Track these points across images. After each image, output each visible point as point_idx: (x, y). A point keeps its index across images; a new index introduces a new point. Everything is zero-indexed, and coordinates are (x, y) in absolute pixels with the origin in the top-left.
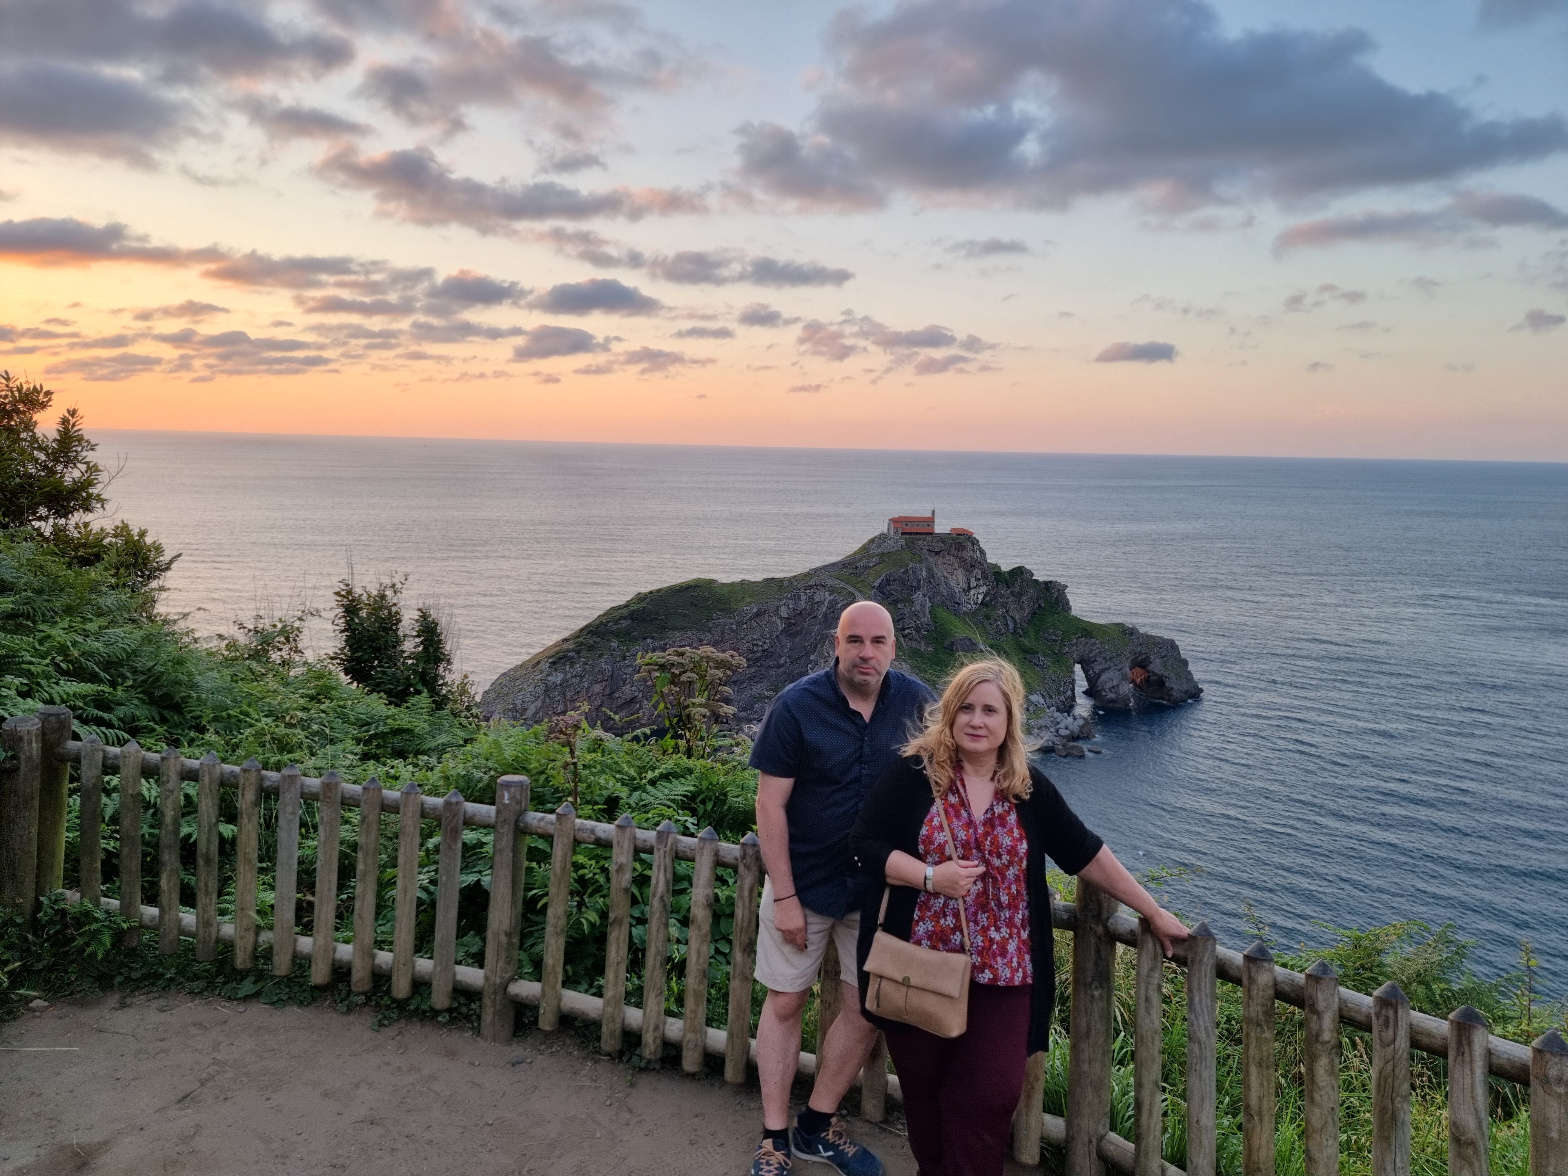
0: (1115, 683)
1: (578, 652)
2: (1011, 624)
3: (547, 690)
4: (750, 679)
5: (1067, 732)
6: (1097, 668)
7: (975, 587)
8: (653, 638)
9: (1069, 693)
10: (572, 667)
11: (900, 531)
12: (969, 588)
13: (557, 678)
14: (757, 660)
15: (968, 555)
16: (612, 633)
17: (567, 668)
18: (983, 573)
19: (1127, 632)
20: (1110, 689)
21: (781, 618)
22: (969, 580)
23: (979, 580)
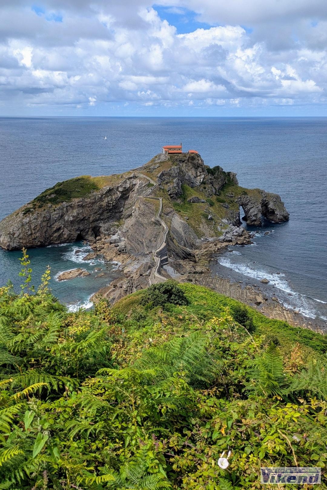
0: (256, 213)
1: (35, 209)
2: (214, 191)
3: (23, 225)
4: (108, 218)
5: (237, 234)
6: (249, 207)
7: (199, 176)
8: (66, 202)
9: (238, 218)
10: (32, 215)
11: (167, 152)
12: (197, 176)
13: (27, 220)
14: (110, 210)
15: (195, 162)
16: (49, 200)
17: (31, 215)
18: (202, 169)
19: (260, 192)
20: (254, 215)
21: (119, 192)
22: (197, 173)
23: (201, 172)
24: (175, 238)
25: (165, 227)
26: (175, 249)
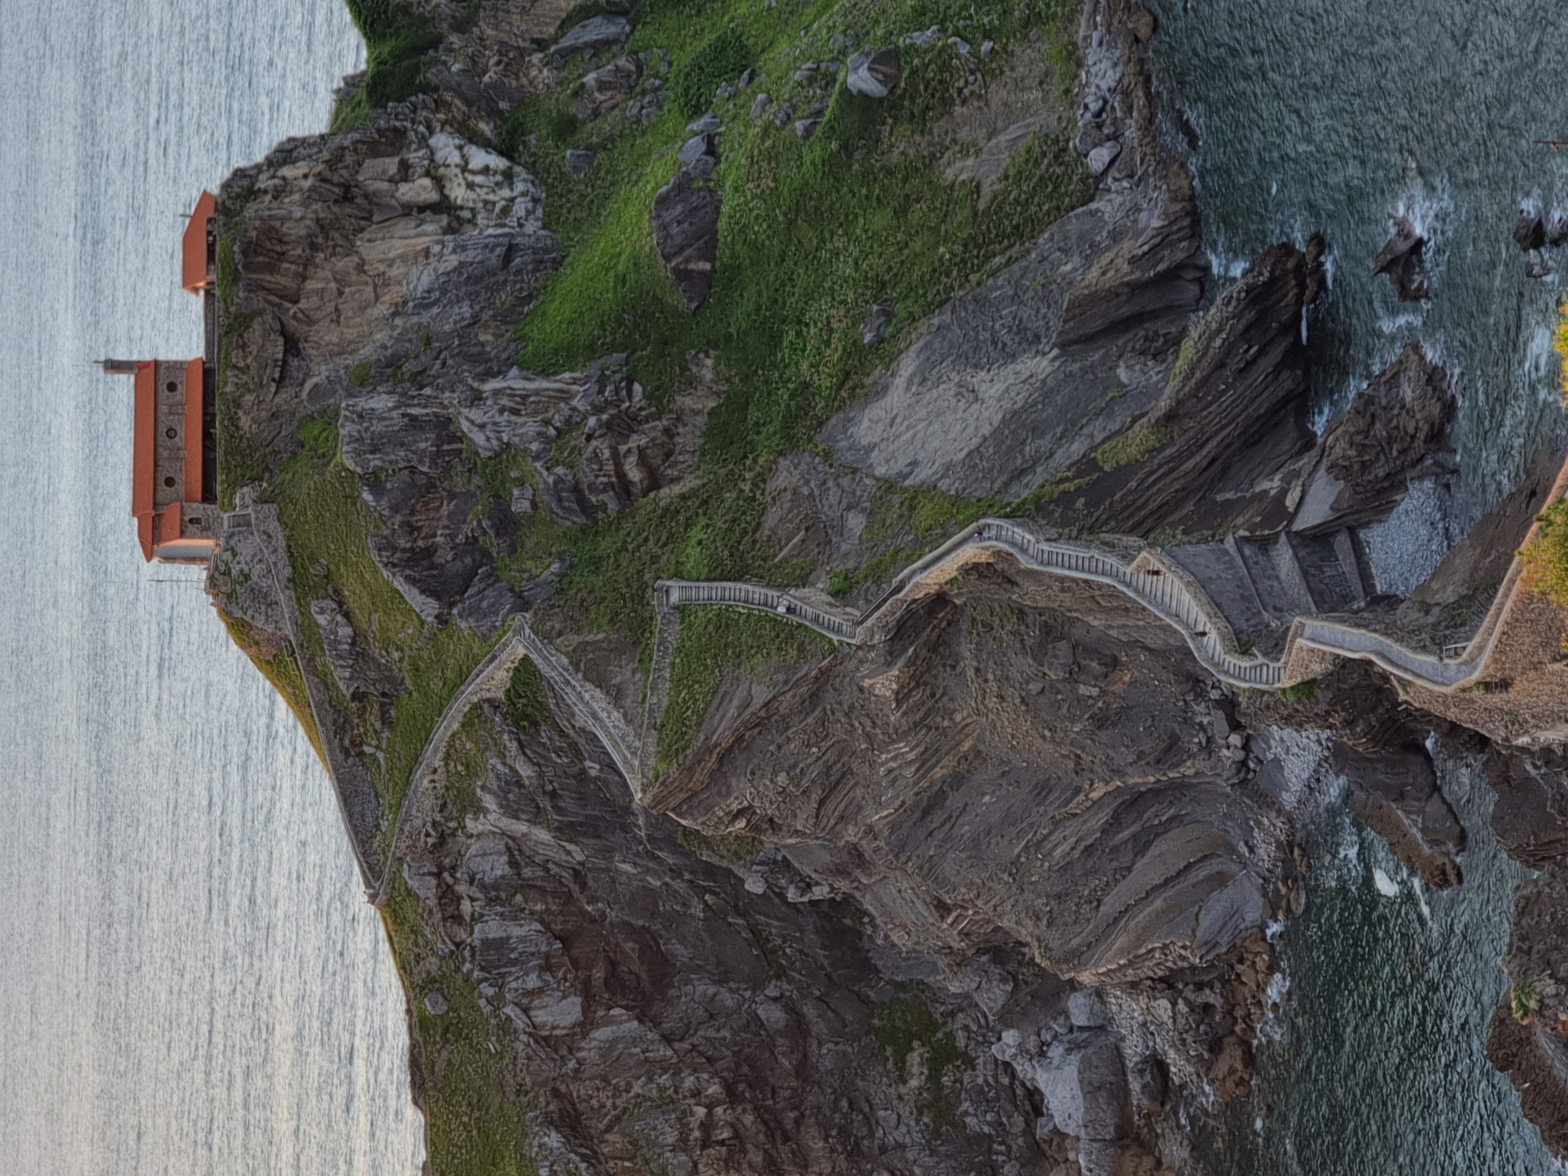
11: (197, 509)
12: (444, 206)
14: (774, 1130)
18: (375, 150)
21: (586, 1025)
22: (407, 210)
23: (405, 166)
24: (1077, 448)
25: (970, 553)
26: (1199, 459)
